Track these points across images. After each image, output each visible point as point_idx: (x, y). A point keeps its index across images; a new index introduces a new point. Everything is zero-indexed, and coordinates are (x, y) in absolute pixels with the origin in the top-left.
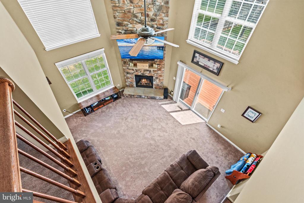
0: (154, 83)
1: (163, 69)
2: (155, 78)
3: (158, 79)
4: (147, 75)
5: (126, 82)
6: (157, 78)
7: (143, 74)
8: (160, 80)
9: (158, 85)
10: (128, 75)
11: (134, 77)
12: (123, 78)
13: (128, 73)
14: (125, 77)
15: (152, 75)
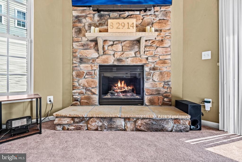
0: (147, 85)
1: (167, 43)
2: (150, 69)
3: (157, 73)
4: (129, 62)
5: (74, 87)
6: (154, 69)
7: (119, 60)
8: (161, 73)
9: (158, 92)
10: (82, 66)
11: (97, 72)
12: (68, 80)
13: (82, 60)
14: (74, 73)
15: (141, 61)
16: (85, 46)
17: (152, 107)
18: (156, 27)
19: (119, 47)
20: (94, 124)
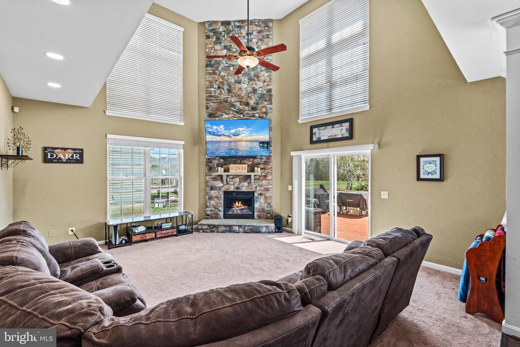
0: (257, 205)
1: (269, 177)
2: (258, 194)
3: (263, 197)
4: (244, 189)
5: (207, 206)
6: (261, 194)
7: (237, 188)
8: (266, 198)
9: (263, 210)
10: (212, 192)
11: (222, 196)
12: (202, 201)
13: (212, 188)
14: (207, 197)
15: (252, 189)
16: (215, 179)
17: (259, 220)
18: (262, 166)
19: (238, 180)
20: (221, 229)
